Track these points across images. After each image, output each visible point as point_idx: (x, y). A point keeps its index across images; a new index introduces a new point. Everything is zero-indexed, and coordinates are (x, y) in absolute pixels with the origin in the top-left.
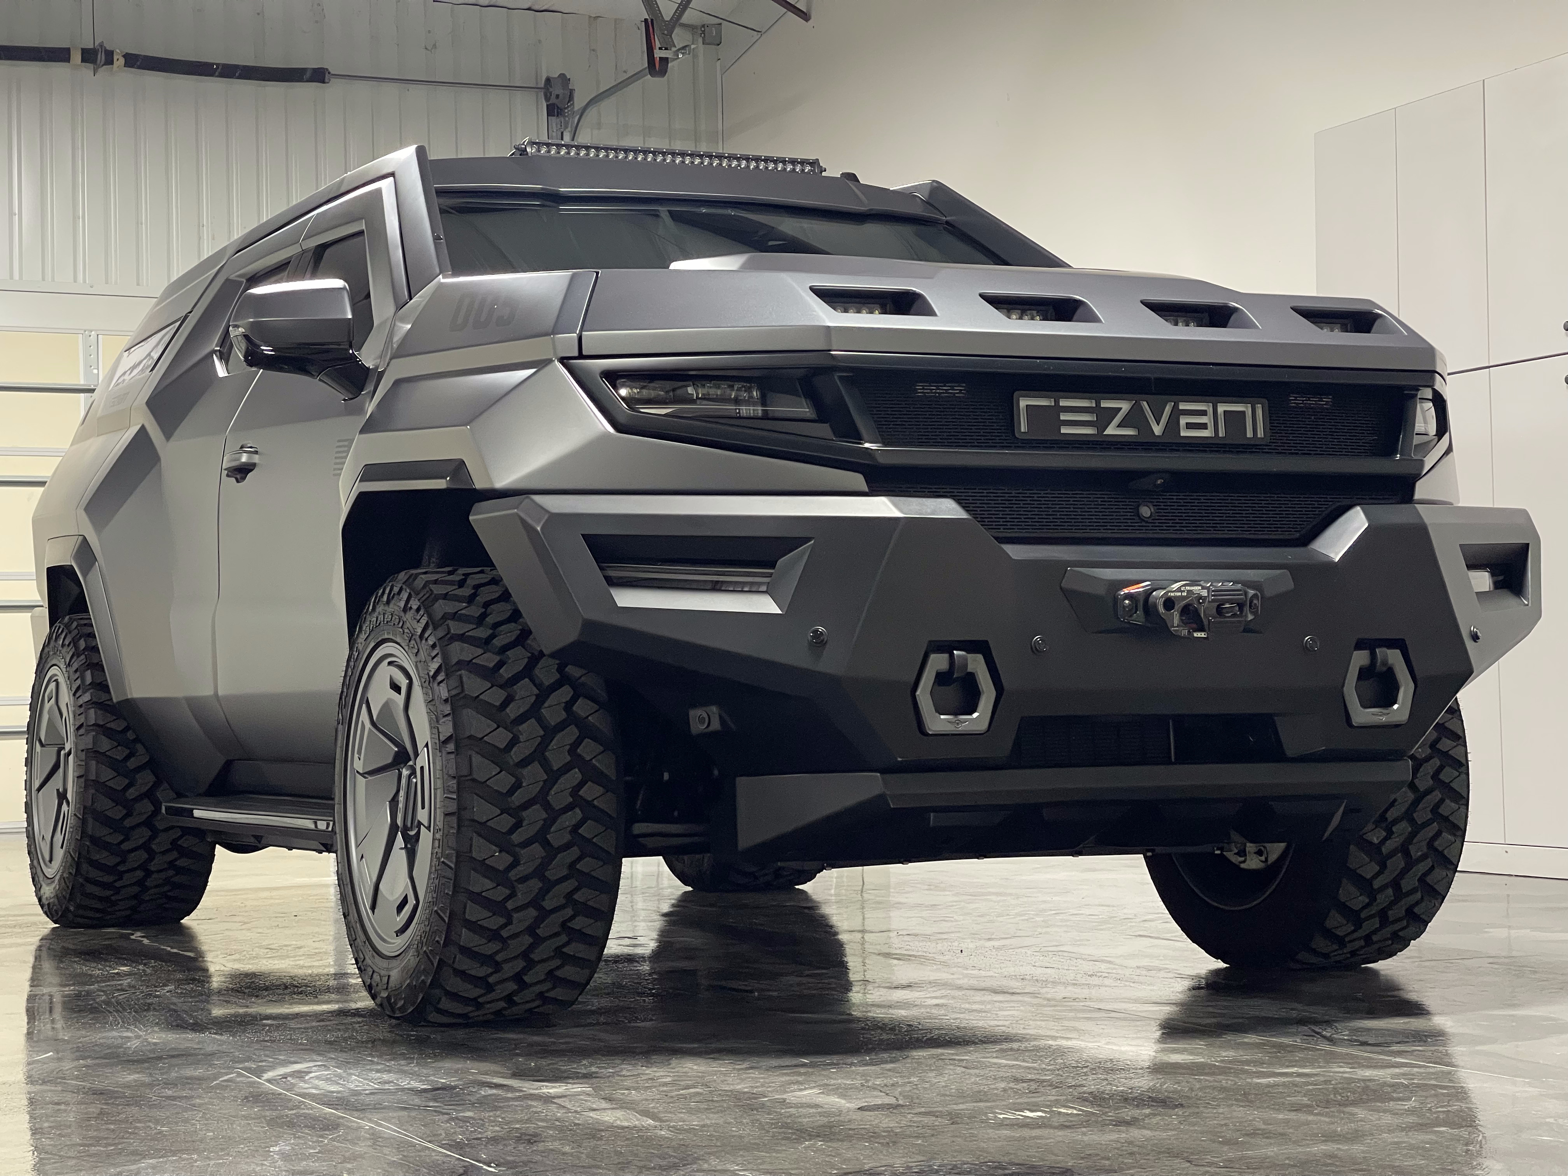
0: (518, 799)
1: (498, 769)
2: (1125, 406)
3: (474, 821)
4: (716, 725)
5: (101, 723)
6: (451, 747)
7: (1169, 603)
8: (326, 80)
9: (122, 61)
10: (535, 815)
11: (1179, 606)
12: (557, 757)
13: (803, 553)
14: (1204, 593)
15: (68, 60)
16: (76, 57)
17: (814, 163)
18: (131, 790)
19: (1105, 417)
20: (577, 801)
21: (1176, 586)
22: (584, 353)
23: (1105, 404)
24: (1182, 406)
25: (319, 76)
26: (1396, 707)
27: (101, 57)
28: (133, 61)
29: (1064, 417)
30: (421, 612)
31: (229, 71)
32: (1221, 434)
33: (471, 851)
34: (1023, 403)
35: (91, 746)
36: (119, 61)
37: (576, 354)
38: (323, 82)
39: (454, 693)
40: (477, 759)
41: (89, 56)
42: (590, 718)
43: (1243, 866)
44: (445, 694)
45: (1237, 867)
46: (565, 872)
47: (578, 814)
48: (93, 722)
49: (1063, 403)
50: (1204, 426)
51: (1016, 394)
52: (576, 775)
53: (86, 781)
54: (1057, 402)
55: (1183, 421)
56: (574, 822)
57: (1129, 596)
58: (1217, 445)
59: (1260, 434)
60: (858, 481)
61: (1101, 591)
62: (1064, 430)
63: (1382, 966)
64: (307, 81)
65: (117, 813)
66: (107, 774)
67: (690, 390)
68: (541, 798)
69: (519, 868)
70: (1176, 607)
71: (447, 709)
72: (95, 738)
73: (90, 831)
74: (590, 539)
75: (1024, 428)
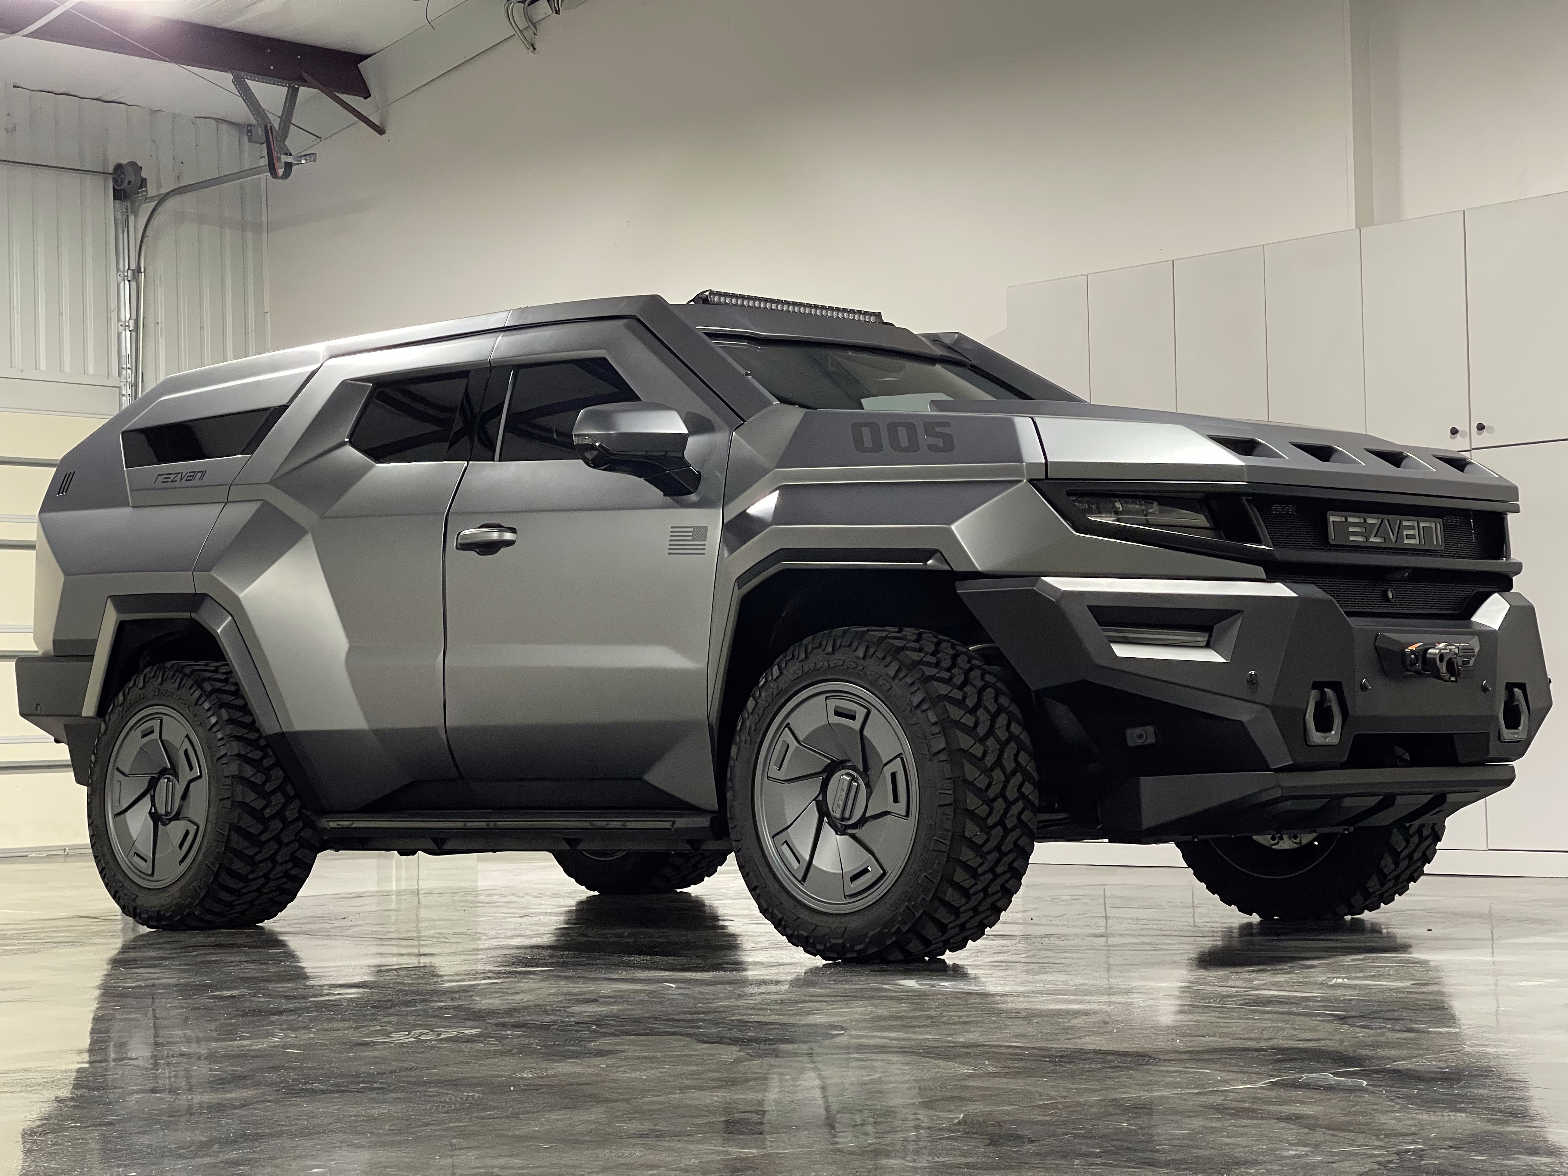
2: (1377, 522)
3: (967, 810)
4: (1151, 740)
5: (243, 753)
6: (943, 757)
7: (1442, 657)
12: (1008, 764)
13: (1237, 619)
14: (1457, 651)
17: (879, 315)
18: (268, 810)
19: (1369, 529)
21: (1442, 645)
22: (1050, 476)
23: (1369, 521)
24: (1405, 523)
26: (1520, 728)
29: (1351, 529)
32: (1422, 542)
33: (964, 832)
34: (1332, 519)
35: (237, 773)
37: (1044, 477)
39: (942, 717)
40: (967, 765)
42: (1020, 736)
48: (236, 752)
49: (1350, 520)
50: (1413, 537)
51: (1328, 513)
53: (233, 802)
54: (1346, 519)
55: (1405, 533)
57: (1413, 652)
59: (1440, 542)
60: (1260, 571)
61: (1396, 648)
62: (1352, 538)
63: (1368, 916)
66: (251, 797)
67: (1118, 505)
71: (937, 729)
72: (240, 766)
73: (233, 845)
74: (1092, 608)
75: (1332, 536)
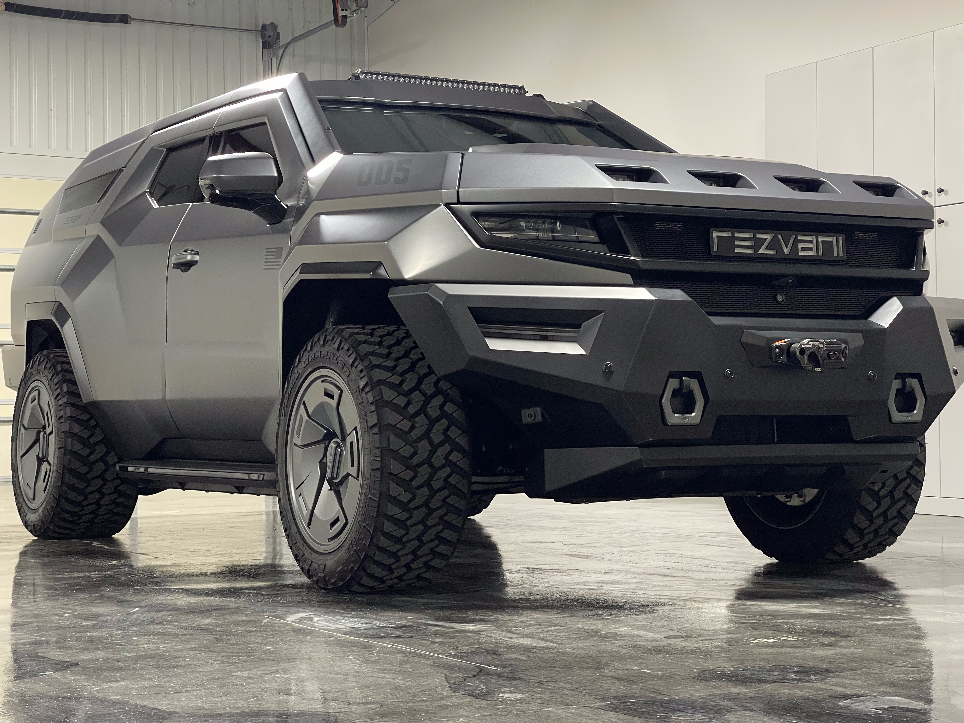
0: (415, 461)
1: (405, 444)
2: (768, 237)
3: (391, 473)
4: (539, 419)
5: (74, 415)
6: (376, 430)
7: (802, 351)
8: (129, 22)
9: (4, 7)
10: (425, 470)
11: (807, 353)
12: (437, 437)
13: (598, 320)
14: (821, 346)
17: (521, 88)
18: (92, 456)
19: (759, 243)
20: (448, 462)
21: (805, 341)
22: (461, 201)
23: (759, 236)
24: (800, 238)
25: (124, 19)
26: (915, 412)
28: (11, 7)
29: (737, 243)
30: (351, 351)
31: (70, 15)
32: (821, 254)
33: (389, 492)
34: (715, 234)
35: (67, 429)
36: (2, 7)
37: (456, 201)
38: (127, 23)
39: (377, 398)
40: (392, 437)
42: (454, 414)
43: (788, 503)
44: (371, 400)
45: (784, 504)
46: (440, 504)
47: (448, 470)
48: (69, 415)
49: (737, 235)
50: (811, 249)
51: (711, 230)
52: (447, 447)
53: (65, 450)
54: (733, 234)
55: (800, 246)
56: (446, 474)
57: (778, 347)
58: (818, 261)
59: (841, 254)
60: (628, 278)
61: (762, 343)
62: (737, 251)
63: (868, 562)
64: (117, 22)
65: (83, 470)
66: (78, 447)
67: (522, 224)
68: (428, 461)
69: (415, 501)
70: (806, 353)
71: (373, 408)
72: (70, 424)
73: (66, 481)
74: (472, 310)
75: (716, 249)
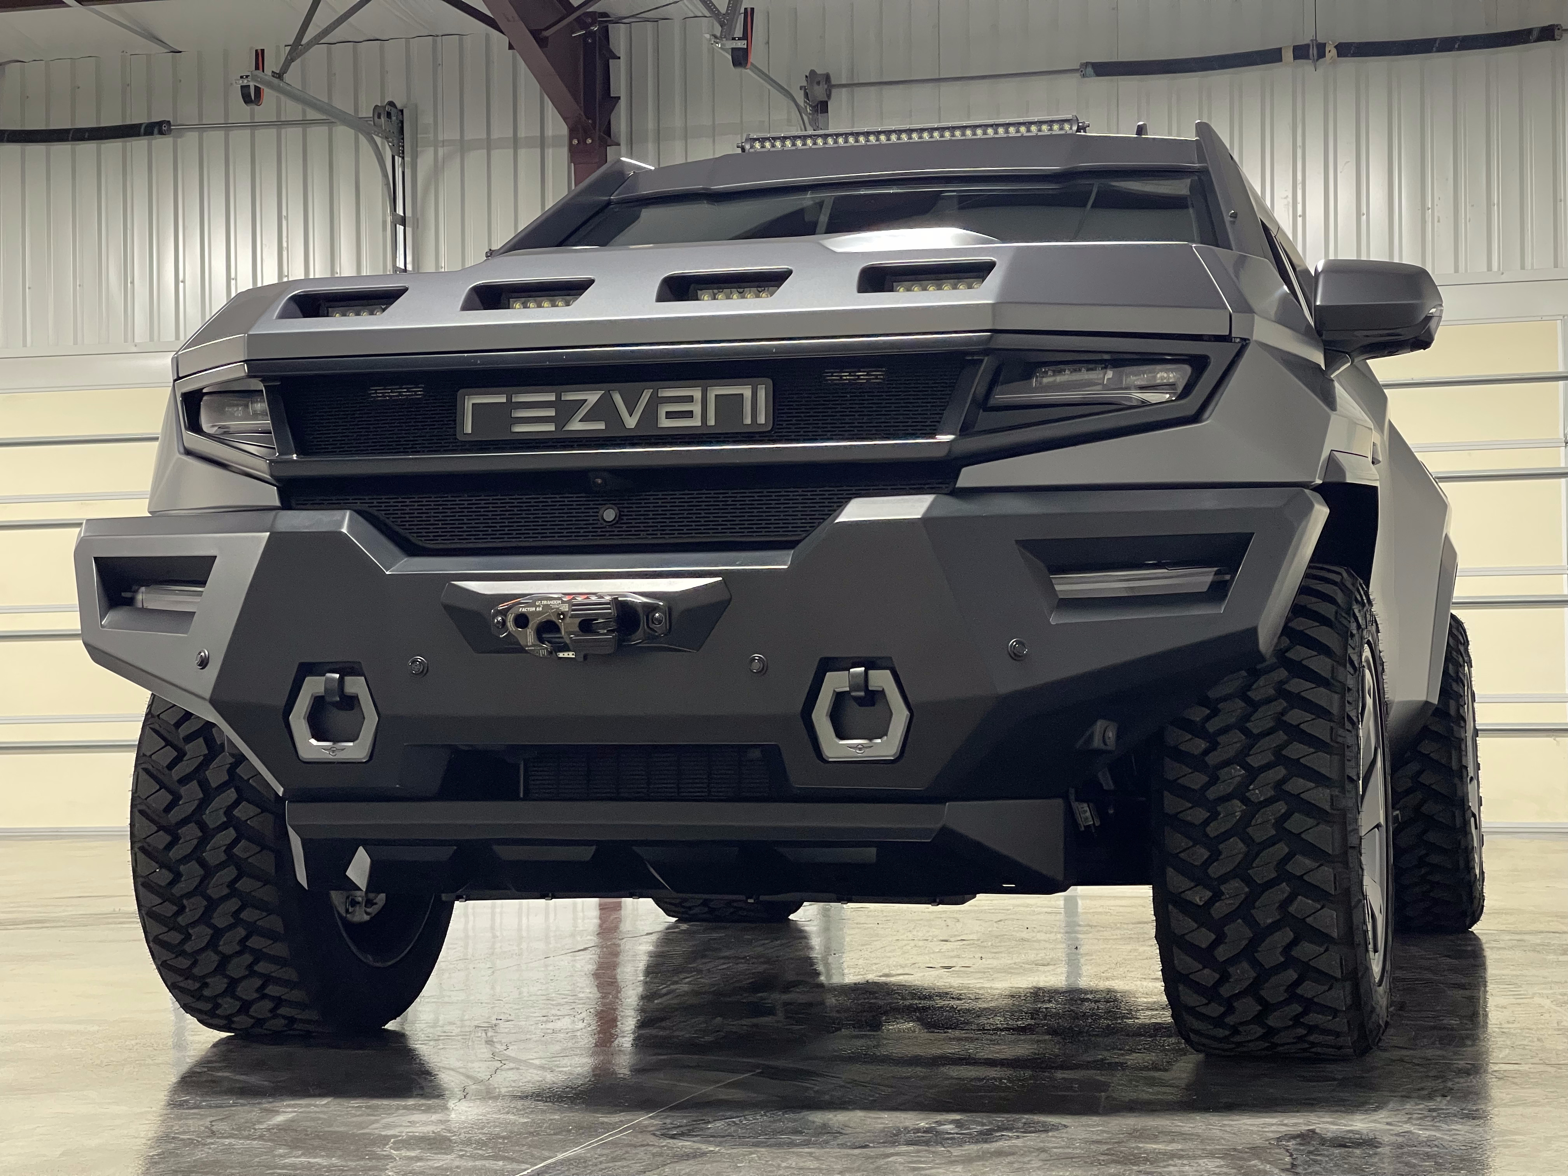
0: (174, 816)
1: (158, 787)
2: (592, 397)
3: (137, 837)
7: (522, 619)
8: (1556, 37)
9: (1334, 52)
10: (191, 833)
11: (534, 623)
14: (565, 608)
15: (1280, 60)
16: (1288, 55)
19: (566, 411)
20: (231, 821)
23: (567, 397)
24: (664, 393)
25: (1548, 34)
26: (882, 739)
27: (1313, 52)
28: (1345, 50)
29: (517, 414)
31: (1447, 45)
32: (712, 422)
33: (137, 867)
34: (470, 401)
36: (1331, 52)
38: (1555, 39)
41: (1301, 52)
46: (225, 891)
47: (231, 833)
49: (517, 399)
50: (689, 414)
51: (461, 392)
52: (231, 795)
54: (510, 398)
55: (663, 409)
56: (228, 842)
57: (502, 612)
59: (762, 420)
62: (519, 429)
64: (1535, 41)
68: (195, 817)
69: (181, 885)
70: (531, 624)
74: (98, 561)
75: (468, 429)
